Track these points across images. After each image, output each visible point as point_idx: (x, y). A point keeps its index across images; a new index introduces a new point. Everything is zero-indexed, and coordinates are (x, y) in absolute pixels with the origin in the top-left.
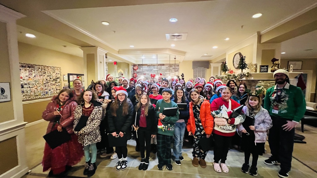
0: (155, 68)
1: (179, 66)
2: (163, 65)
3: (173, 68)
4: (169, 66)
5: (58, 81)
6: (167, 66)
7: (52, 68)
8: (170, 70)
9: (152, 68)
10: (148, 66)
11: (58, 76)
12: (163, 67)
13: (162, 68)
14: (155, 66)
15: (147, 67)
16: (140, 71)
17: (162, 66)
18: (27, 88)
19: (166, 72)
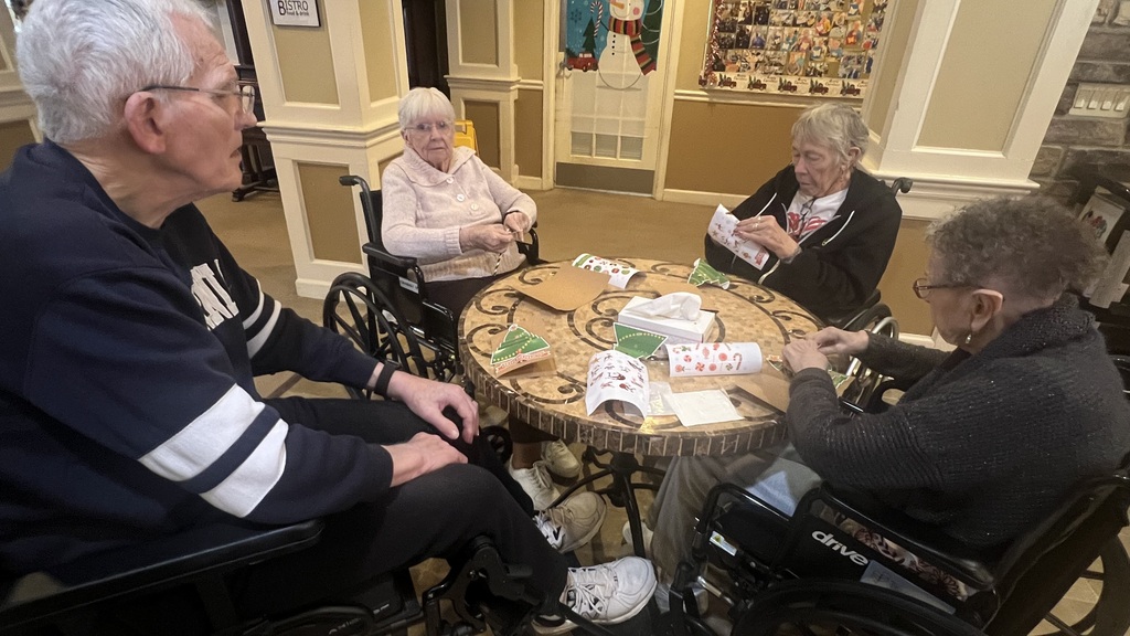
18: (784, 24)
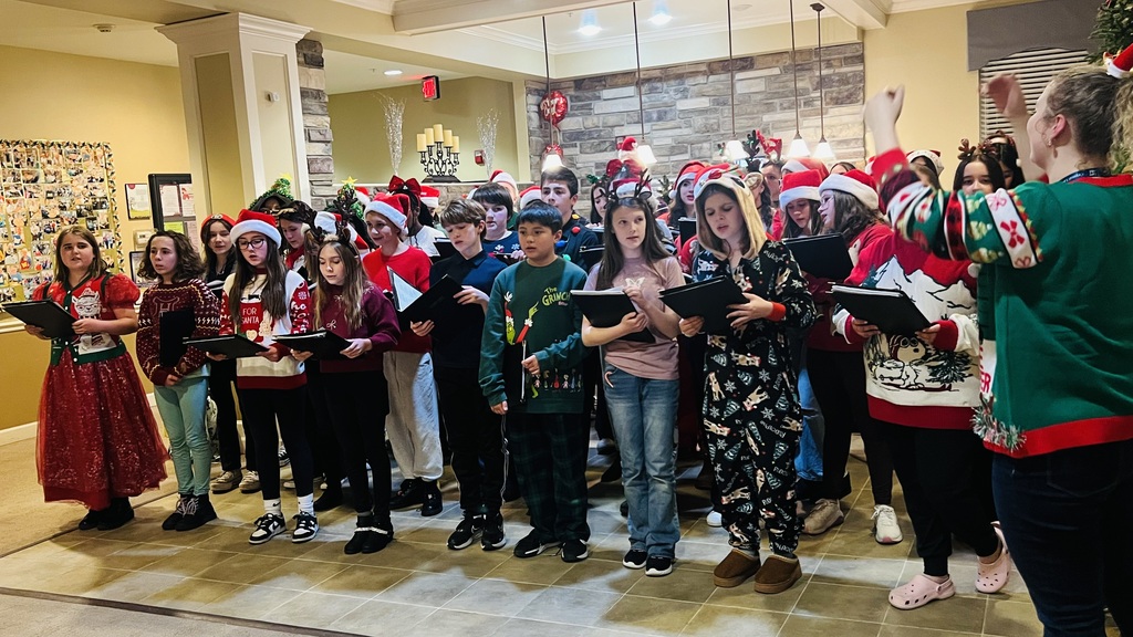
0: (685, 94)
1: (861, 59)
2: (747, 63)
3: (822, 83)
4: (785, 70)
5: (101, 221)
6: (776, 71)
7: (68, 148)
8: (796, 99)
9: (667, 94)
10: (639, 84)
11: (99, 194)
12: (747, 83)
13: (740, 88)
14: (689, 82)
15: (631, 90)
16: (590, 122)
17: (739, 76)
19: (766, 118)
